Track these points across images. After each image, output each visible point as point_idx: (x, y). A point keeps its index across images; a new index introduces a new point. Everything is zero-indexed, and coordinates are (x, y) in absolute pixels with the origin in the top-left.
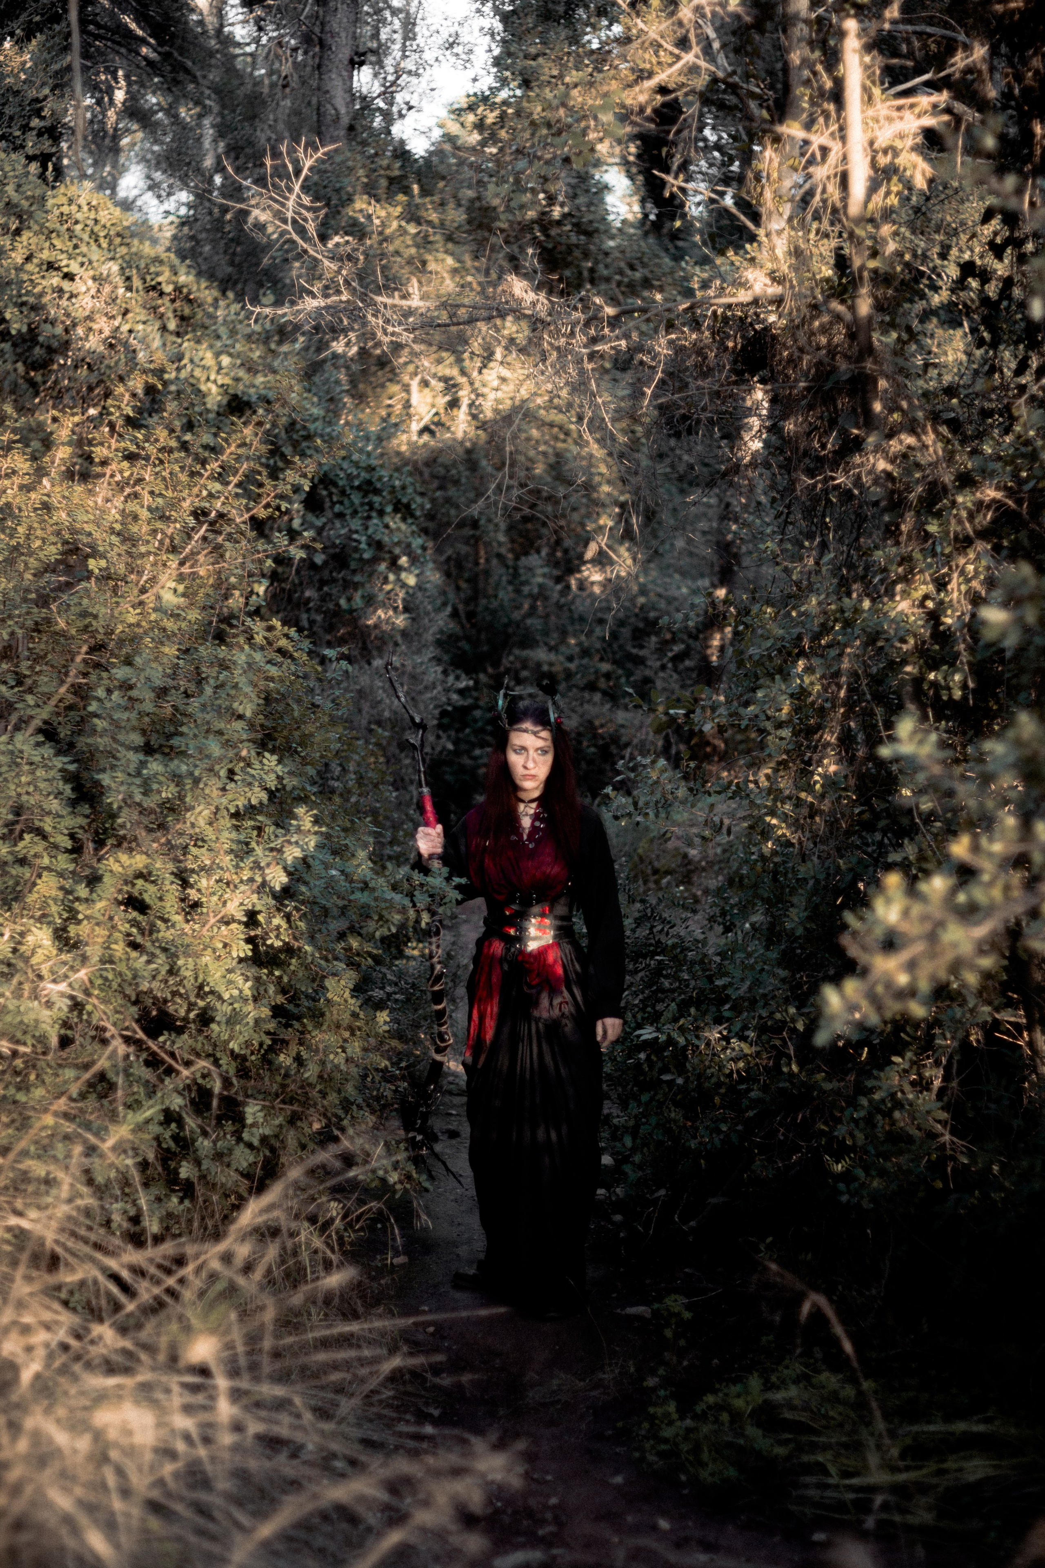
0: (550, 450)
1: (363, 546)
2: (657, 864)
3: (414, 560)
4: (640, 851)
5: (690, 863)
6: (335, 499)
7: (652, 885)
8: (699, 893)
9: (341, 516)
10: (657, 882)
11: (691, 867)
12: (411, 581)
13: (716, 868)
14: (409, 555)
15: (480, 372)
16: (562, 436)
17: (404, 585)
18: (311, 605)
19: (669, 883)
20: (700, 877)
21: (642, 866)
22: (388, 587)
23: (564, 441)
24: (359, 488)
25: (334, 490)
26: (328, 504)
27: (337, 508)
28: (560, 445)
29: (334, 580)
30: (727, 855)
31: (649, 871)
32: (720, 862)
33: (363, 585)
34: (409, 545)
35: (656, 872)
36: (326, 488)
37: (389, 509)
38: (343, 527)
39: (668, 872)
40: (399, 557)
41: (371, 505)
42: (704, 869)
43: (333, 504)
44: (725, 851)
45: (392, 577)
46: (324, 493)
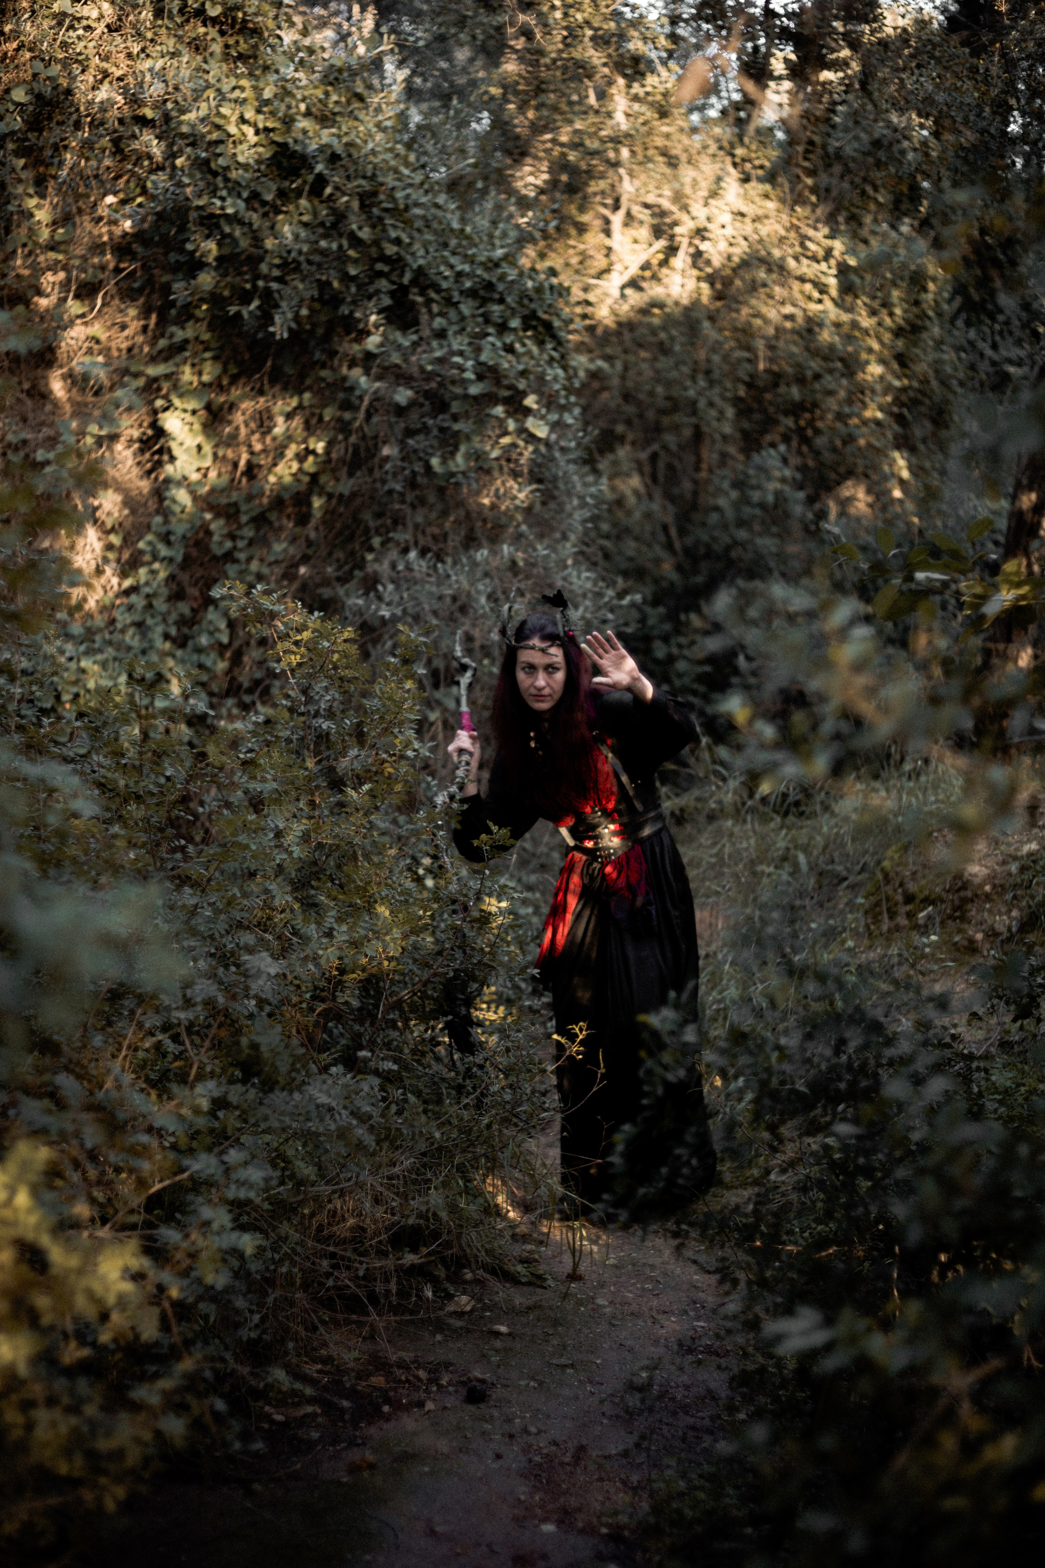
0: (799, 313)
1: (470, 375)
2: (912, 887)
3: (550, 402)
4: (886, 864)
5: (965, 886)
6: (435, 308)
7: (903, 921)
8: (979, 936)
9: (441, 334)
10: (910, 915)
11: (969, 894)
12: (542, 431)
13: (1009, 896)
14: (539, 392)
15: (706, 204)
16: (816, 295)
17: (532, 438)
18: (388, 466)
19: (929, 917)
20: (981, 910)
21: (889, 889)
22: (506, 440)
23: (820, 301)
24: (472, 293)
25: (433, 295)
26: (424, 318)
27: (438, 322)
28: (814, 307)
29: (425, 429)
30: (1026, 877)
31: (899, 898)
32: (1015, 886)
33: (468, 438)
34: (541, 378)
35: (909, 898)
36: (421, 294)
37: (515, 323)
38: (441, 346)
39: (928, 901)
40: (524, 394)
41: (487, 319)
42: (988, 897)
43: (432, 316)
44: (1023, 869)
45: (511, 425)
46: (419, 299)
